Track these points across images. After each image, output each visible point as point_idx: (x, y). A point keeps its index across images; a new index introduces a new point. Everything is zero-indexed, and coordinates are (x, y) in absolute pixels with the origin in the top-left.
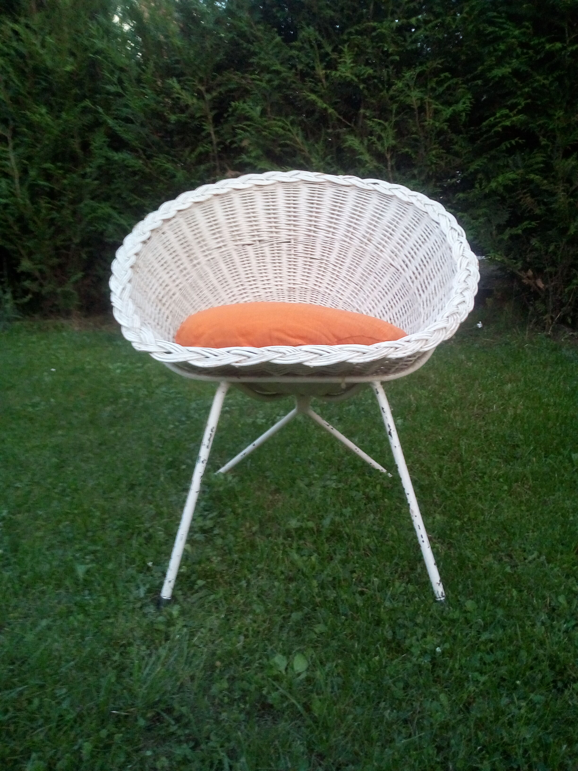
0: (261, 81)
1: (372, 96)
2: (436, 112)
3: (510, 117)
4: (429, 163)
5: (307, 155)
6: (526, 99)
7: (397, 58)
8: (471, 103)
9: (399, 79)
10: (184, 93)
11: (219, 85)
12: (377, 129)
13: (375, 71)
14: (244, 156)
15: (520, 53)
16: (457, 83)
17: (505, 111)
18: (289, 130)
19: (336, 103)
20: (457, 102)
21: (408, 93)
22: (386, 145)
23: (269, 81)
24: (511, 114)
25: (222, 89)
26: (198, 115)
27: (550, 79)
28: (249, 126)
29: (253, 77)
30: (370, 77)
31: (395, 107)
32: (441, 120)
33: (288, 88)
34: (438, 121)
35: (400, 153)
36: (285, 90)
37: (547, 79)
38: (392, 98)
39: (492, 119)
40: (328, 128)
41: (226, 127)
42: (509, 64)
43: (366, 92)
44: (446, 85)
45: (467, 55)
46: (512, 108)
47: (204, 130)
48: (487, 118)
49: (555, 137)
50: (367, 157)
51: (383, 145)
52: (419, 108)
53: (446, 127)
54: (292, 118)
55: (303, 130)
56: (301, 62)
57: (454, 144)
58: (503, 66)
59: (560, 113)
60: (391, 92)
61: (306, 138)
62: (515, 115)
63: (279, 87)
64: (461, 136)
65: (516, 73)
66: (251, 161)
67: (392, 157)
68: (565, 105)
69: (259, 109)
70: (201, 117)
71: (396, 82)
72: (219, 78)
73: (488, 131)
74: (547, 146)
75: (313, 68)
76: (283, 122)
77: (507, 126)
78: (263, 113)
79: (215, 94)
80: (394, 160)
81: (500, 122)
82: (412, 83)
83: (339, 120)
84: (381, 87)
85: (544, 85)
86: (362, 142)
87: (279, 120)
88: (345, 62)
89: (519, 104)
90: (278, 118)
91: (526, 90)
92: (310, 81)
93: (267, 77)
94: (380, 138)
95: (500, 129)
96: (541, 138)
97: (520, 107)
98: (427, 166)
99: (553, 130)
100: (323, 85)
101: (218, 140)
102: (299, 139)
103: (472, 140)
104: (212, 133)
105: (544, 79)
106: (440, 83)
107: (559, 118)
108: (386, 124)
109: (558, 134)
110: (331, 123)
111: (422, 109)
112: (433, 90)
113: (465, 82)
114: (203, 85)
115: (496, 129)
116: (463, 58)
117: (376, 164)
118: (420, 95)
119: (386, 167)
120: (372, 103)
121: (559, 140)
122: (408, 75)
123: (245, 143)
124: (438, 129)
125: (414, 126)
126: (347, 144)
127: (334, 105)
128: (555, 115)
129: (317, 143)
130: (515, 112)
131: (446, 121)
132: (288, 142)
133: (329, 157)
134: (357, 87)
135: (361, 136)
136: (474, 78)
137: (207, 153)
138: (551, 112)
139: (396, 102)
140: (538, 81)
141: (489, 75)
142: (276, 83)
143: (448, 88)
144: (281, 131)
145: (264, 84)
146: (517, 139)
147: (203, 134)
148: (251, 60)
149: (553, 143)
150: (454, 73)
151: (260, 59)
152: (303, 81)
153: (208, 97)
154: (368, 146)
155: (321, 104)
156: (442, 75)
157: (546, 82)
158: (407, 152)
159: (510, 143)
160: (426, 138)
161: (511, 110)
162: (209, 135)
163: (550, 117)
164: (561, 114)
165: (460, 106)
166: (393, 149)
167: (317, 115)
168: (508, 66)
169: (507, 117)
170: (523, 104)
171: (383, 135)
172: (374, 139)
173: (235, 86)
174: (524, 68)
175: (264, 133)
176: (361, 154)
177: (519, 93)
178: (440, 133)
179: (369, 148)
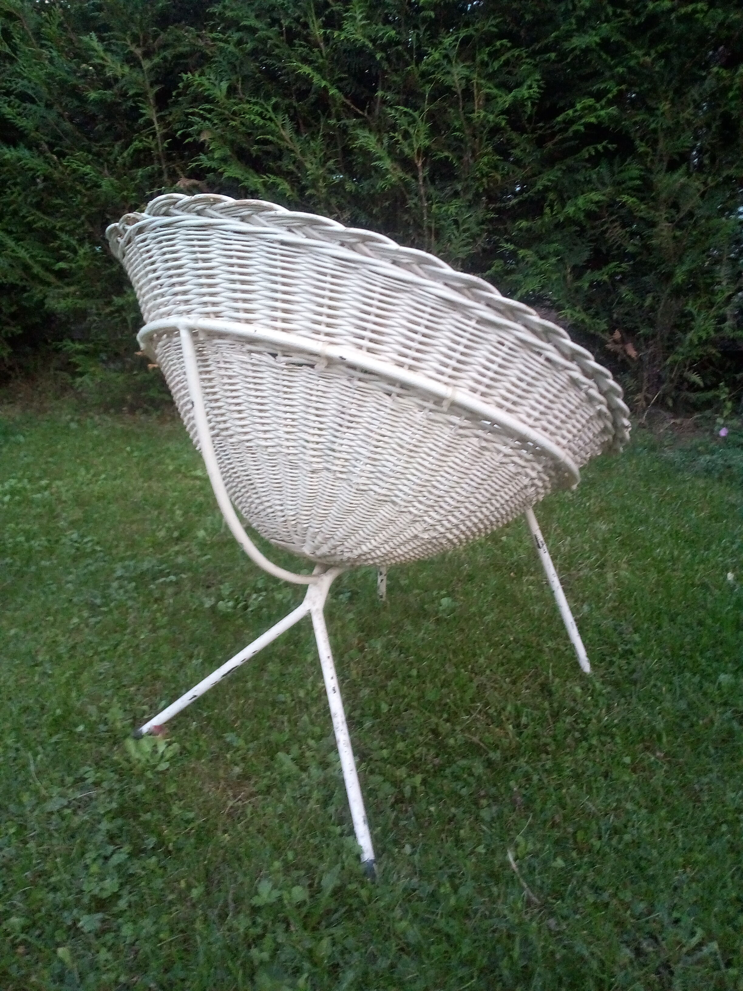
0: (226, 42)
1: (396, 71)
2: (489, 98)
3: (595, 110)
4: (478, 174)
5: (299, 157)
6: (619, 84)
7: (432, 14)
8: (539, 87)
9: (435, 46)
10: (109, 57)
11: (165, 46)
12: (403, 122)
13: (397, 33)
14: (202, 157)
15: (611, 13)
16: (519, 57)
17: (590, 101)
18: (271, 119)
19: (341, 80)
20: (519, 85)
21: (448, 68)
22: (416, 146)
23: (240, 42)
24: (598, 106)
25: (168, 53)
26: (131, 93)
27: (653, 54)
28: (210, 111)
29: (214, 35)
30: (392, 43)
31: (428, 88)
32: (496, 112)
33: (269, 55)
34: (492, 112)
35: (437, 158)
36: (263, 57)
37: (647, 54)
38: (423, 75)
39: (570, 112)
40: (329, 117)
41: (176, 113)
42: (594, 28)
43: (385, 66)
44: (503, 58)
45: (534, 13)
46: (599, 96)
47: (143, 115)
48: (563, 110)
49: (656, 141)
50: (387, 164)
51: (410, 145)
52: (463, 91)
53: (503, 123)
54: (274, 100)
55: (292, 119)
56: (287, 15)
57: (514, 148)
58: (585, 32)
59: (665, 106)
60: (423, 67)
61: (297, 132)
62: (602, 108)
63: (254, 53)
64: (525, 136)
65: (605, 44)
66: (214, 164)
67: (424, 165)
68: (671, 94)
69: (224, 85)
70: (137, 95)
71: (430, 50)
72: (163, 36)
73: (566, 130)
74: (647, 154)
75: (306, 25)
76: (262, 106)
77: (591, 124)
78: (232, 91)
79: (156, 60)
80: (427, 169)
81: (581, 117)
82: (453, 54)
83: (344, 105)
84: (407, 57)
85: (642, 65)
86: (380, 141)
87: (256, 104)
88: (354, 18)
89: (608, 91)
90: (253, 100)
91: (620, 70)
92: (301, 45)
93: (236, 36)
94: (406, 135)
95: (582, 128)
96: (637, 142)
97: (610, 96)
98: (475, 179)
99: (655, 131)
100: (321, 52)
101: (165, 131)
102: (287, 133)
103: (540, 142)
104: (155, 120)
105: (645, 55)
106: (494, 55)
107: (663, 114)
108: (416, 114)
109: (661, 135)
110: (333, 110)
111: (468, 94)
112: (484, 64)
113: (533, 55)
114: (138, 46)
115: (575, 127)
116: (528, 17)
117: (401, 174)
118: (466, 72)
119: (416, 177)
120: (394, 82)
121: (661, 145)
122: (447, 41)
123: (204, 137)
124: (492, 124)
125: (457, 118)
126: (358, 143)
127: (337, 83)
128: (658, 109)
129: (313, 139)
130: (603, 102)
131: (503, 112)
132: (269, 137)
133: (331, 162)
134: (372, 56)
135: (379, 131)
136: (547, 49)
137: (148, 150)
138: (651, 103)
139: (430, 81)
140: (636, 57)
141: (567, 45)
142: (249, 46)
143: (507, 63)
144: (258, 120)
145: (231, 48)
146: (604, 143)
147: (141, 121)
148: (211, 10)
149: (655, 150)
150: (516, 42)
151: (225, 7)
152: (290, 43)
153: (146, 64)
154: (389, 146)
155: (318, 80)
156: (498, 43)
157: (648, 59)
158: (447, 158)
159: (596, 150)
160: (474, 136)
161: (598, 100)
162: (150, 123)
163: (651, 111)
164: (667, 107)
165: (524, 92)
166: (425, 153)
167: (312, 97)
168: (594, 33)
169: (591, 109)
170: (615, 91)
171: (411, 131)
172: (398, 136)
173: (187, 49)
174: (616, 37)
175: (233, 123)
176: (380, 159)
177: (608, 74)
178: (495, 130)
179: (391, 150)
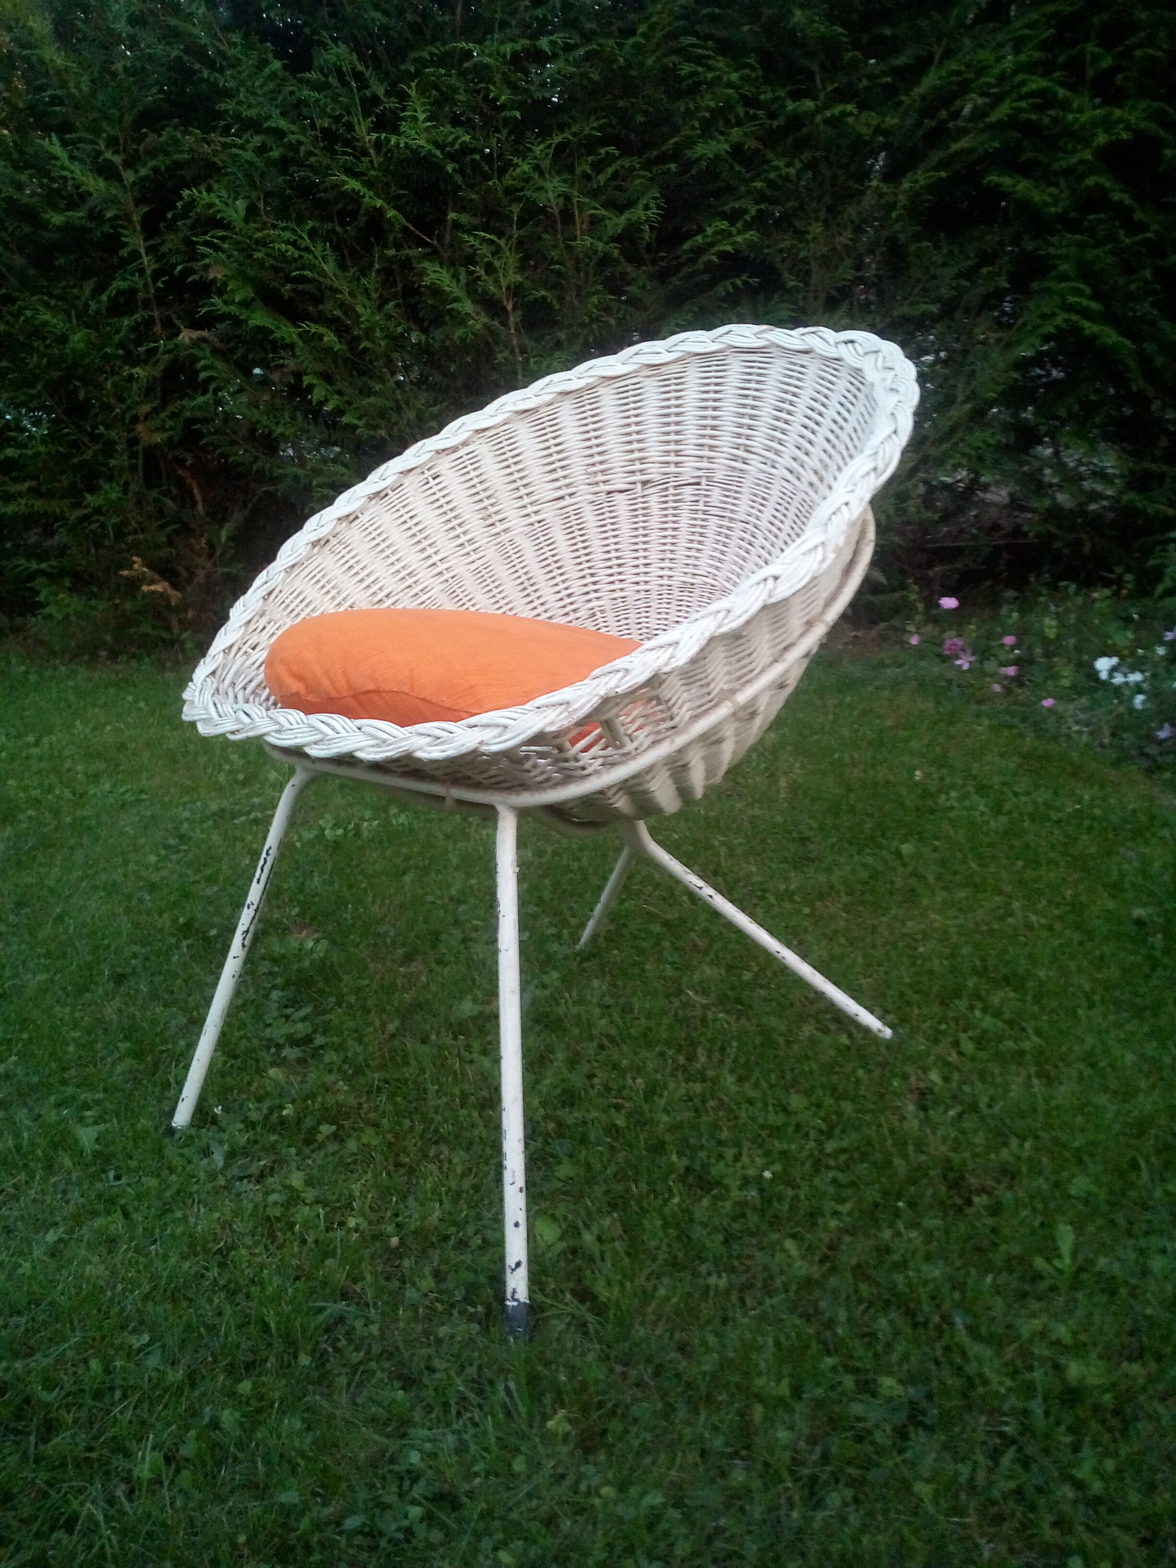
0: (242, 147)
1: (472, 186)
2: (595, 221)
3: (730, 235)
4: (586, 319)
5: (346, 297)
6: (758, 203)
7: (518, 114)
8: (659, 207)
9: (523, 154)
10: (76, 167)
11: (152, 153)
12: (485, 250)
13: (473, 138)
14: (215, 300)
15: (742, 115)
16: (632, 169)
17: (724, 225)
18: (307, 249)
19: (398, 197)
20: (631, 204)
21: (541, 183)
22: (504, 283)
23: (262, 150)
24: (733, 230)
25: (161, 162)
26: (109, 215)
27: (798, 164)
28: (223, 239)
29: (228, 140)
30: (466, 150)
31: (516, 209)
32: (605, 238)
33: (301, 165)
34: (600, 239)
35: (531, 298)
36: (295, 168)
37: (789, 165)
38: (508, 191)
39: (699, 238)
40: (386, 246)
41: (172, 241)
42: (722, 133)
43: (459, 179)
44: (610, 170)
45: (646, 113)
46: (733, 217)
47: (125, 244)
48: (689, 235)
49: (808, 273)
50: (468, 307)
51: (496, 281)
52: (562, 212)
53: (616, 253)
54: (311, 223)
55: (334, 249)
56: (324, 114)
57: (629, 284)
58: (713, 138)
59: (816, 229)
60: (507, 181)
61: (342, 266)
62: (739, 232)
63: (283, 164)
64: (644, 268)
65: (737, 151)
66: (233, 309)
67: (514, 309)
68: (823, 214)
69: (241, 204)
70: (116, 217)
71: (516, 160)
72: (151, 139)
73: (694, 260)
74: (797, 289)
75: (350, 127)
76: (294, 232)
77: (726, 252)
78: (252, 212)
79: (143, 172)
80: (520, 312)
81: (711, 245)
82: (546, 164)
83: (405, 229)
84: (487, 168)
85: (786, 178)
86: (455, 276)
87: (283, 229)
88: (415, 118)
89: (746, 211)
90: (282, 225)
91: (759, 185)
92: (345, 153)
93: (257, 140)
94: (490, 269)
95: (714, 258)
96: (786, 275)
97: (748, 217)
98: (583, 325)
99: (805, 261)
100: (371, 162)
101: (156, 266)
102: (329, 267)
103: (663, 276)
104: (143, 251)
105: (787, 166)
106: (599, 167)
107: (815, 238)
108: (502, 242)
109: (814, 267)
110: (391, 237)
111: (567, 217)
112: (586, 177)
113: (648, 165)
114: (117, 152)
115: (704, 258)
116: (640, 118)
117: (485, 320)
118: (563, 188)
119: (505, 324)
120: (471, 201)
121: (815, 279)
122: (538, 149)
123: (216, 274)
124: (600, 254)
125: (554, 247)
126: (427, 281)
127: (395, 201)
128: (808, 233)
129: (364, 275)
130: (739, 225)
131: (613, 239)
132: (307, 273)
133: (391, 304)
134: (441, 169)
135: (453, 264)
136: (663, 159)
137: (132, 292)
138: (799, 225)
139: (519, 200)
140: (777, 168)
141: (690, 155)
142: (275, 154)
143: (615, 175)
144: (291, 251)
145: (248, 155)
146: (744, 277)
147: (124, 253)
148: (222, 106)
149: (807, 284)
150: (627, 149)
151: (240, 103)
152: (330, 150)
153: (129, 177)
154: (467, 284)
155: (373, 200)
156: (603, 151)
157: (792, 171)
158: (544, 298)
159: (734, 285)
160: (578, 270)
161: (733, 223)
162: (135, 256)
163: (799, 234)
164: (819, 230)
165: (638, 213)
166: (516, 291)
167: (362, 220)
168: (721, 137)
169: (724, 234)
170: (753, 210)
171: (497, 264)
172: (480, 271)
173: (186, 156)
174: (752, 144)
175: (257, 255)
176: (457, 300)
177: (743, 189)
178: (605, 261)
179: (472, 288)
